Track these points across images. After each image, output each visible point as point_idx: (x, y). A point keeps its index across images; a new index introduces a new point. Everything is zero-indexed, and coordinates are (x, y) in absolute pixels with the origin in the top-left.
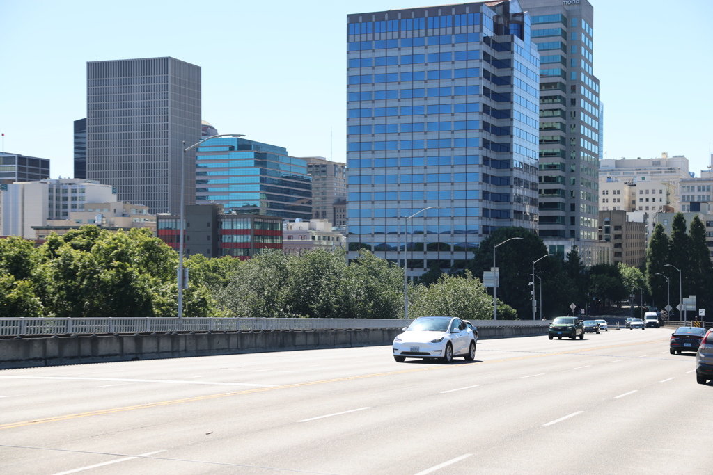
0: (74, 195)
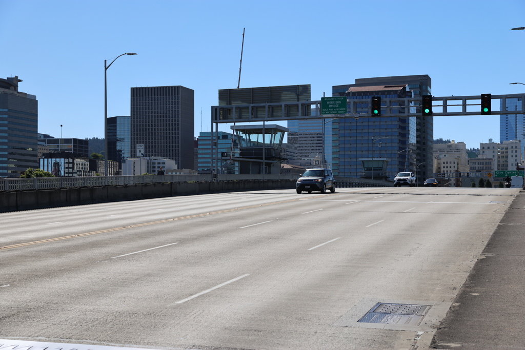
0: (158, 165)
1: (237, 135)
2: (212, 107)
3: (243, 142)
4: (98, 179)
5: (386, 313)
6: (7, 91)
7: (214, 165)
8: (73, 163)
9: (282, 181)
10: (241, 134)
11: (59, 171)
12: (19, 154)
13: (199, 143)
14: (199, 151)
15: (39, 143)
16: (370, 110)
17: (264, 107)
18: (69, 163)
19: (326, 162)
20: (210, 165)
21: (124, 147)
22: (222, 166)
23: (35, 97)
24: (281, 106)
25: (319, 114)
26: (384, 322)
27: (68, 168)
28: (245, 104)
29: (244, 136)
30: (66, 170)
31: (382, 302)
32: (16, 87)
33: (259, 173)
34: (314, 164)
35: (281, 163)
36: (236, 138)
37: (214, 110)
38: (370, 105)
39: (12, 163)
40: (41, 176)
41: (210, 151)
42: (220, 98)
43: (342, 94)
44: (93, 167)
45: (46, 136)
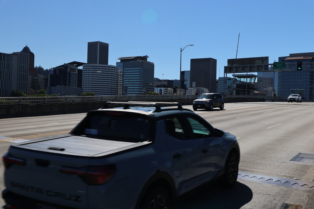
1: (235, 79)
2: (225, 67)
3: (237, 82)
4: (176, 96)
5: (303, 158)
6: (143, 61)
7: (225, 91)
8: (167, 90)
9: (254, 98)
10: (236, 78)
11: (162, 93)
12: (147, 86)
13: (218, 82)
14: (218, 85)
15: (155, 81)
16: (296, 68)
17: (247, 66)
18: (165, 89)
19: (275, 91)
20: (223, 91)
21: (187, 83)
22: (228, 92)
23: (153, 63)
24: (255, 66)
25: (272, 69)
26: (302, 162)
27: (165, 91)
28: (239, 65)
29: (238, 79)
30: (164, 92)
31: (301, 153)
32: (146, 59)
33: (244, 94)
34: (269, 91)
35: (254, 91)
36: (235, 80)
37: (225, 68)
38: (296, 65)
39: (144, 89)
40: (155, 94)
41: (223, 85)
42: (228, 63)
43: (283, 60)
44: (175, 91)
45: (157, 79)
